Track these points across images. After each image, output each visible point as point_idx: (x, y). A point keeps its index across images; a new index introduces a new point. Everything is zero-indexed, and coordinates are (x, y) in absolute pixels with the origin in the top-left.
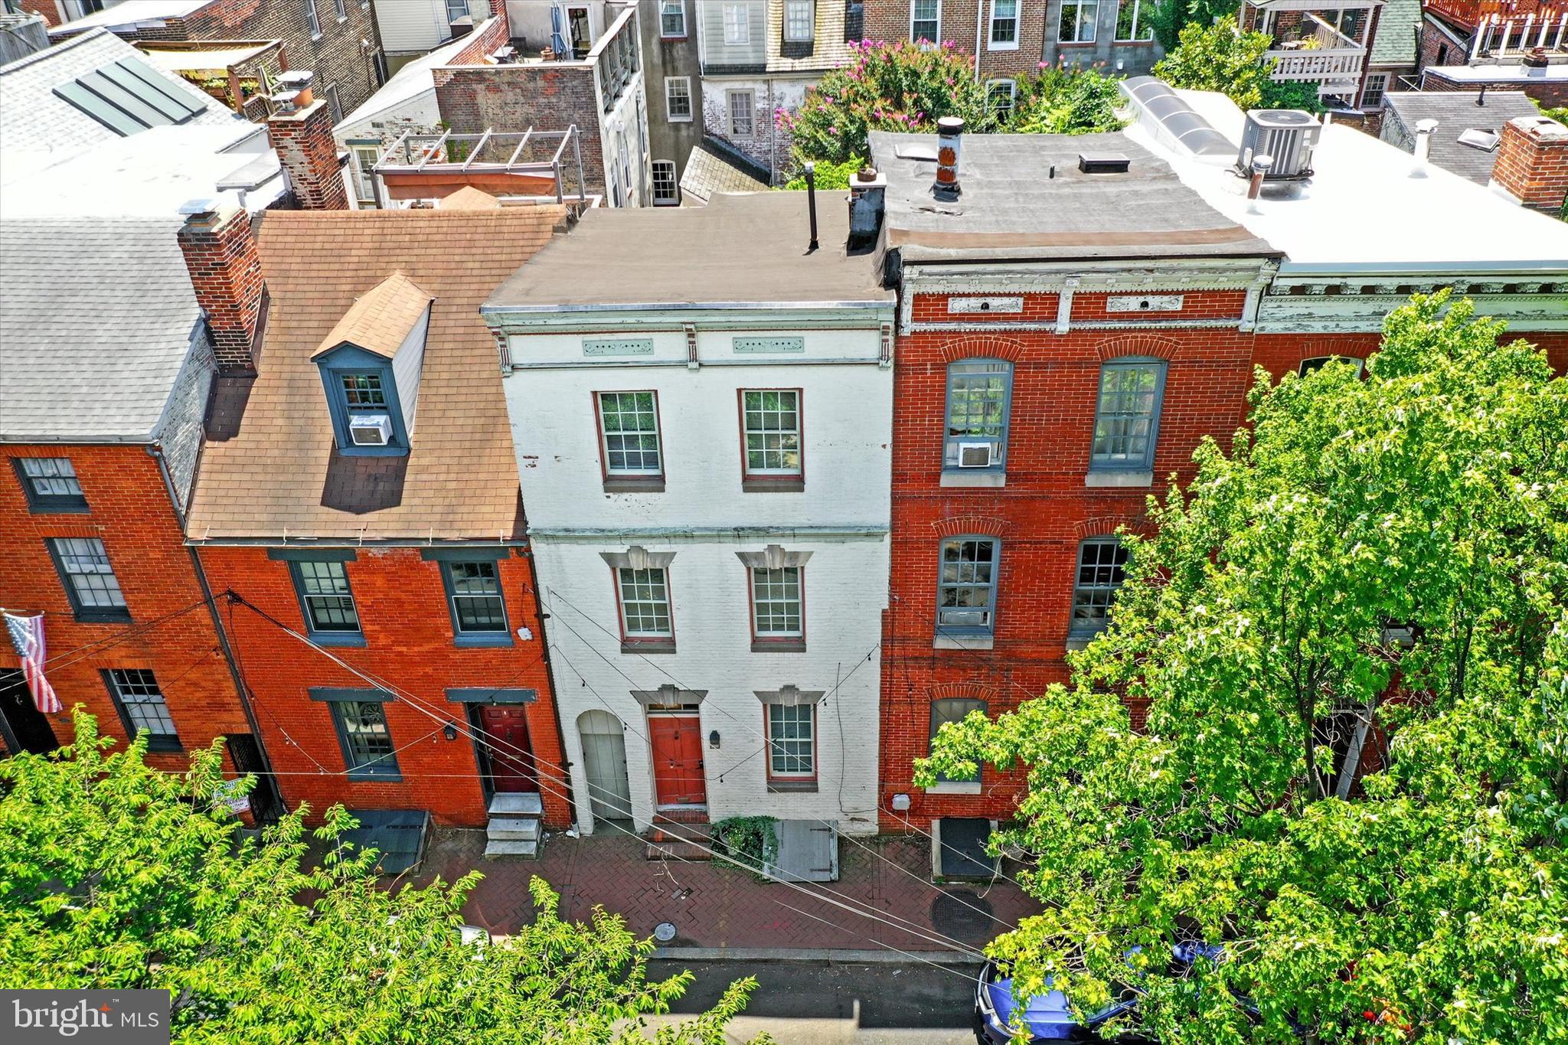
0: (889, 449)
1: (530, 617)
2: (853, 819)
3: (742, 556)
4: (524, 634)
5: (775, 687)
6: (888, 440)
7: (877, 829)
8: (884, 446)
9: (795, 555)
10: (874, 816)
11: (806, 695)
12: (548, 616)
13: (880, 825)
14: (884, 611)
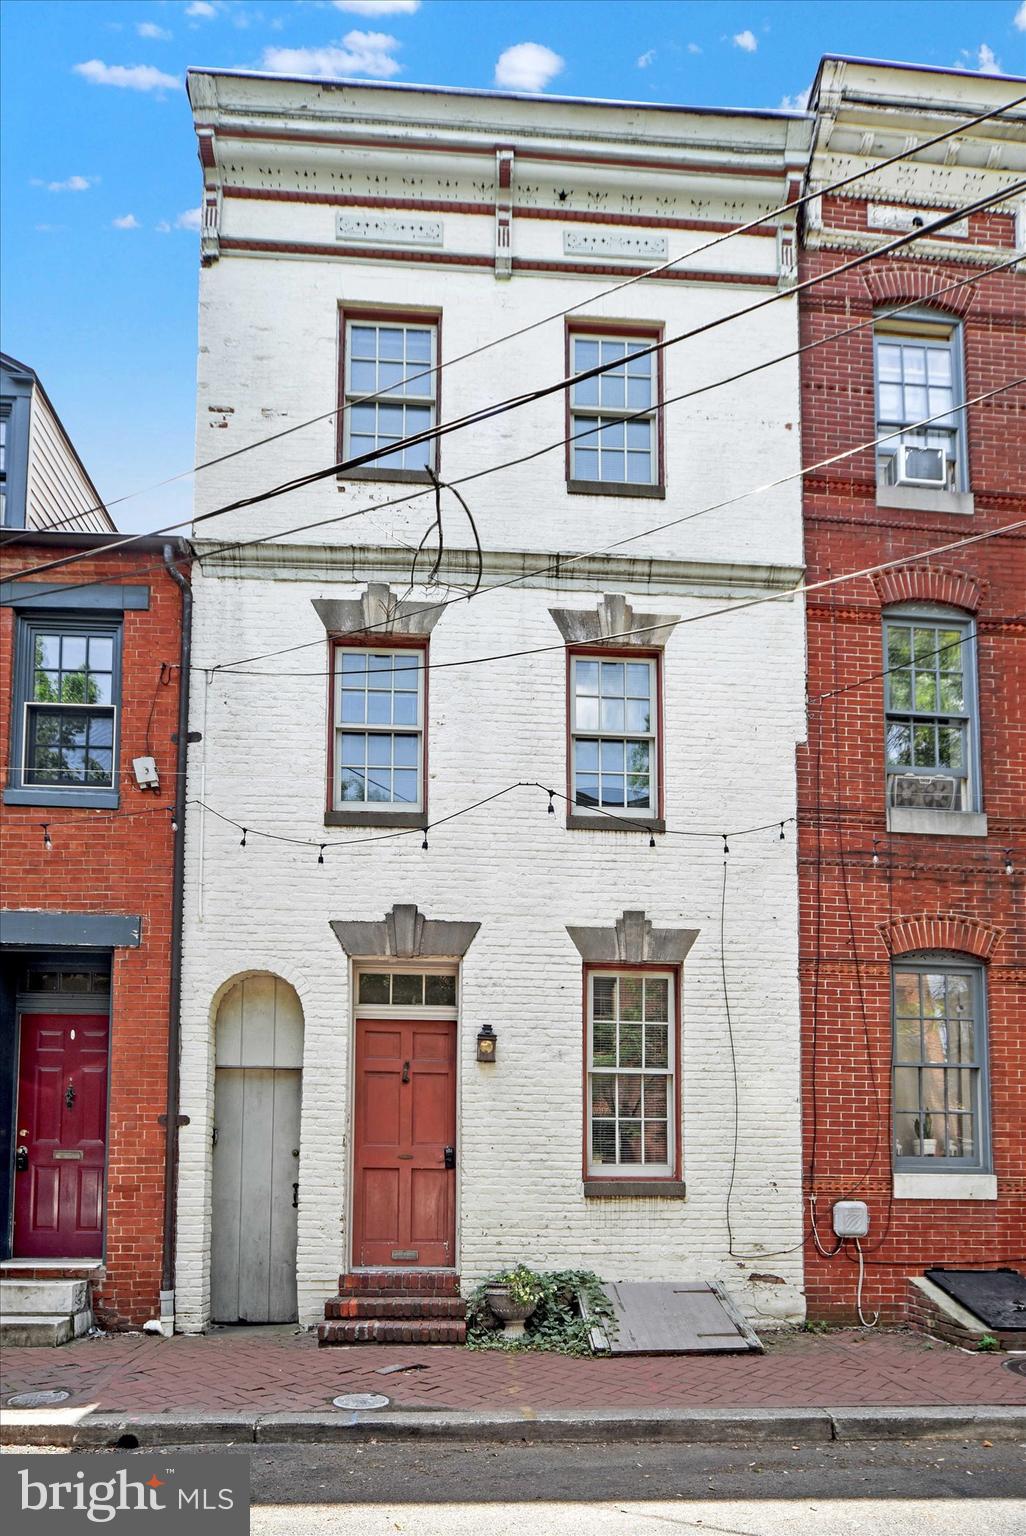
0: (796, 431)
1: (163, 740)
2: (754, 1277)
3: (558, 615)
4: (145, 769)
5: (608, 919)
6: (795, 418)
7: (801, 1304)
8: (789, 426)
9: (648, 620)
10: (793, 1268)
11: (664, 938)
12: (197, 737)
13: (810, 1293)
14: (799, 748)
